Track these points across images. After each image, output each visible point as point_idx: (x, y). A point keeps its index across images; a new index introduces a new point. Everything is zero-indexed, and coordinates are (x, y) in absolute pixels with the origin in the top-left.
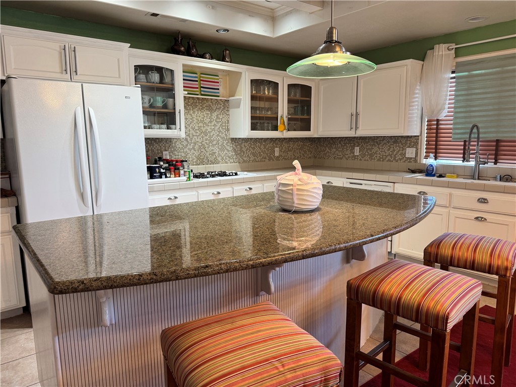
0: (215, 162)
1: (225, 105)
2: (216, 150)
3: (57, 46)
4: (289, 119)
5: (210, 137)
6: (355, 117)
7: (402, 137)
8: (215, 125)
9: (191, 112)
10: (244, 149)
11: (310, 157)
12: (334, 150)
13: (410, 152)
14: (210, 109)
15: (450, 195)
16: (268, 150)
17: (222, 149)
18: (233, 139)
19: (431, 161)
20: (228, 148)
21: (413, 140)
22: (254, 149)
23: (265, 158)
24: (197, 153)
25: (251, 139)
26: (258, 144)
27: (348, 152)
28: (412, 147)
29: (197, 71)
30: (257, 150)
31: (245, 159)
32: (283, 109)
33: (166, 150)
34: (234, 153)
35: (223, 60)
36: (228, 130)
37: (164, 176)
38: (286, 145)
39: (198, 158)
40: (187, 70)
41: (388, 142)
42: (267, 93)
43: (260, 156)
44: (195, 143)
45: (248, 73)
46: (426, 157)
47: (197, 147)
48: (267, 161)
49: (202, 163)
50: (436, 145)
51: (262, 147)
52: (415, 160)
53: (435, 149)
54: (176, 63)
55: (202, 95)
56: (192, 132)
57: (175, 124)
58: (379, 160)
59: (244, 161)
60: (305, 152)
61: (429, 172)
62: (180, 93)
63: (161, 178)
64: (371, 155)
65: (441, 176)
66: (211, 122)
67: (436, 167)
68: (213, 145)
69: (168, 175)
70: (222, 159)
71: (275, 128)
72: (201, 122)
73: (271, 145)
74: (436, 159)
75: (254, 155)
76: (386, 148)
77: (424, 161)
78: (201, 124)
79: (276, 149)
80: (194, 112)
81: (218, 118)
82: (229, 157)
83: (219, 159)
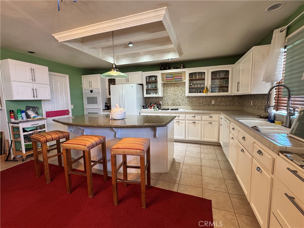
2: (180, 101)
4: (212, 87)
5: (178, 96)
8: (180, 92)
9: (170, 88)
10: (194, 101)
11: (239, 106)
14: (178, 86)
16: (207, 101)
17: (183, 100)
20: (186, 100)
22: (199, 101)
23: (206, 105)
24: (172, 102)
29: (172, 73)
30: (201, 101)
31: (194, 105)
34: (188, 102)
37: (147, 108)
38: (220, 99)
39: (172, 104)
41: (261, 98)
42: (198, 77)
43: (203, 104)
44: (171, 99)
45: (188, 71)
47: (172, 100)
49: (174, 105)
51: (204, 100)
55: (175, 81)
56: (170, 94)
57: (158, 92)
59: (193, 106)
62: (160, 82)
66: (178, 91)
70: (183, 104)
72: (174, 91)
73: (209, 99)
75: (199, 103)
76: (260, 102)
78: (174, 92)
79: (212, 101)
80: (171, 88)
81: (181, 89)
82: (186, 104)
83: (181, 104)
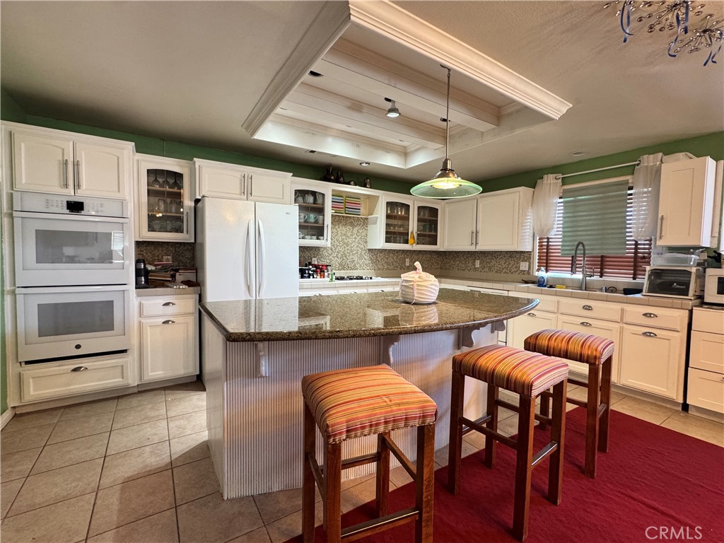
0: (355, 268)
1: (365, 222)
2: (356, 259)
3: (239, 175)
4: (418, 235)
5: (351, 247)
6: (475, 234)
7: (516, 252)
8: (355, 238)
9: (337, 227)
10: (379, 259)
12: (458, 262)
13: (524, 266)
14: (352, 225)
15: (558, 302)
16: (400, 260)
17: (360, 258)
18: (369, 250)
19: (542, 274)
20: (366, 257)
21: (526, 255)
22: (387, 259)
23: (397, 267)
24: (339, 261)
25: (386, 250)
26: (391, 255)
27: (470, 264)
28: (526, 261)
29: (341, 194)
30: (391, 260)
31: (380, 267)
32: (413, 226)
33: (314, 257)
34: (370, 262)
35: (365, 186)
36: (366, 242)
37: (311, 277)
38: (416, 257)
39: (340, 264)
40: (336, 194)
41: (505, 257)
42: (400, 213)
43: (393, 265)
44: (338, 252)
45: (384, 197)
46: (538, 270)
47: (339, 255)
48: (399, 269)
49: (343, 269)
50: (547, 260)
51: (395, 257)
52: (529, 273)
53: (546, 263)
54: (327, 189)
55: (346, 213)
56: (336, 243)
57: (323, 236)
58: (497, 272)
59: (379, 269)
60: (432, 263)
61: (540, 283)
62: (329, 211)
63: (309, 277)
64: (490, 268)
65: (551, 287)
66: (352, 235)
67: (547, 279)
68: (353, 255)
69: (315, 276)
70: (360, 266)
71: (407, 242)
72: (345, 235)
73: (402, 256)
74: (547, 271)
75: (387, 264)
76: (502, 262)
77: (536, 274)
78: (344, 237)
79: (407, 260)
80: (339, 227)
81: (358, 232)
82: (366, 265)
83: (358, 266)
